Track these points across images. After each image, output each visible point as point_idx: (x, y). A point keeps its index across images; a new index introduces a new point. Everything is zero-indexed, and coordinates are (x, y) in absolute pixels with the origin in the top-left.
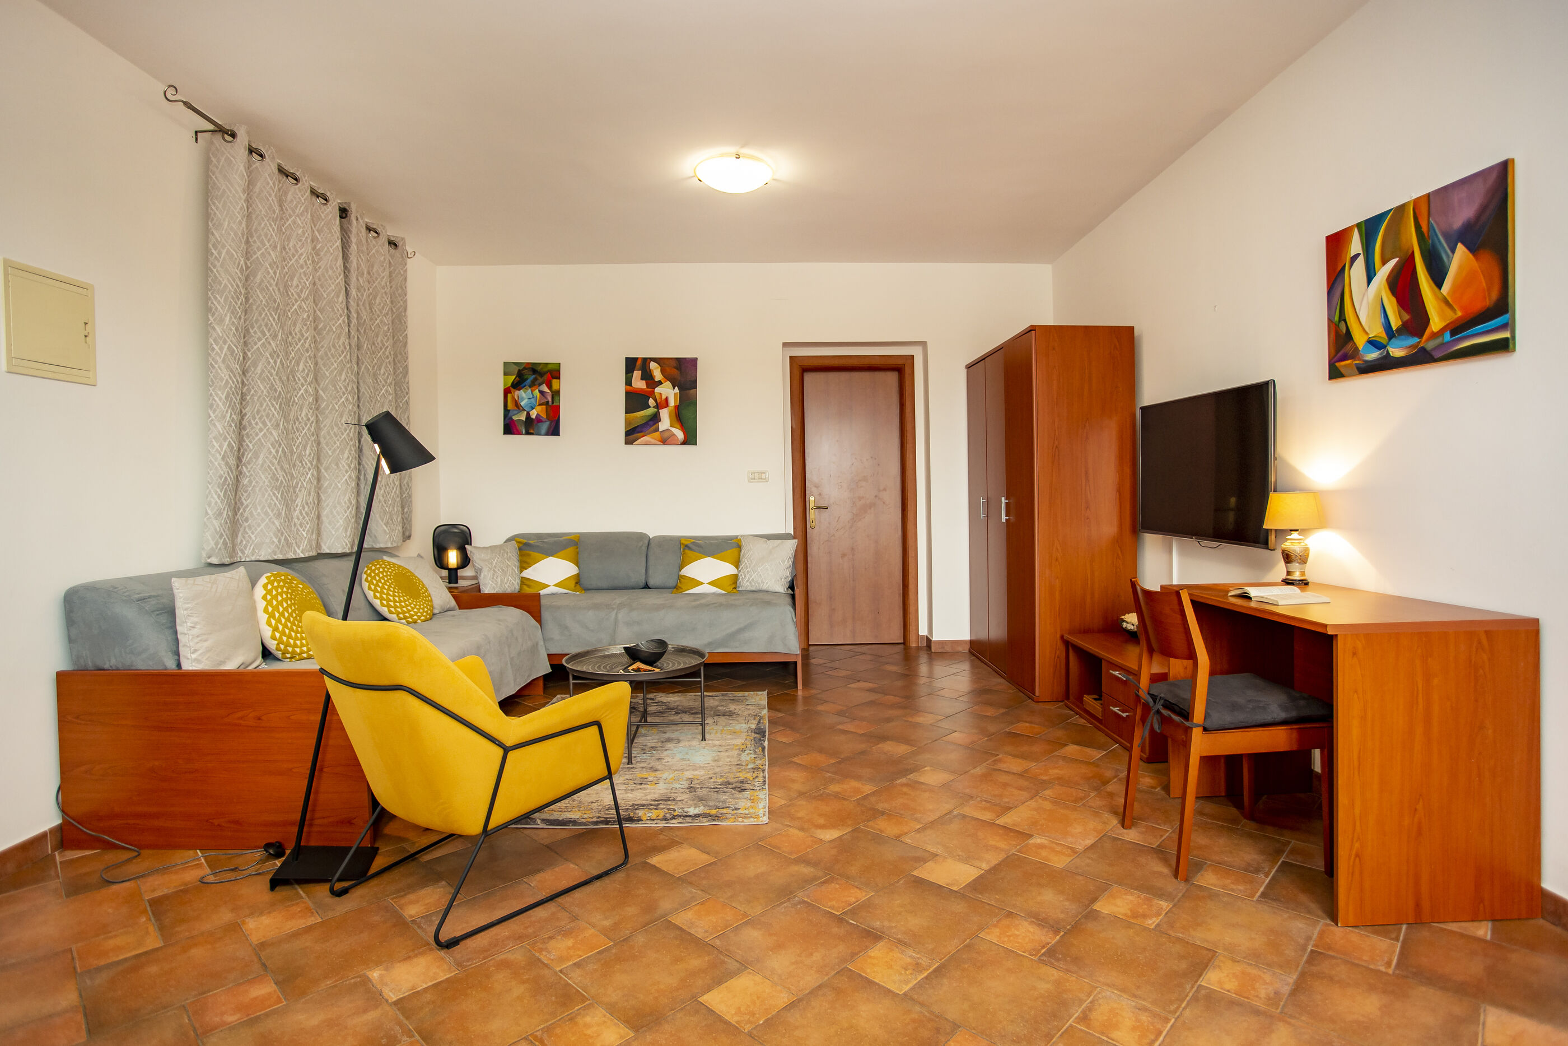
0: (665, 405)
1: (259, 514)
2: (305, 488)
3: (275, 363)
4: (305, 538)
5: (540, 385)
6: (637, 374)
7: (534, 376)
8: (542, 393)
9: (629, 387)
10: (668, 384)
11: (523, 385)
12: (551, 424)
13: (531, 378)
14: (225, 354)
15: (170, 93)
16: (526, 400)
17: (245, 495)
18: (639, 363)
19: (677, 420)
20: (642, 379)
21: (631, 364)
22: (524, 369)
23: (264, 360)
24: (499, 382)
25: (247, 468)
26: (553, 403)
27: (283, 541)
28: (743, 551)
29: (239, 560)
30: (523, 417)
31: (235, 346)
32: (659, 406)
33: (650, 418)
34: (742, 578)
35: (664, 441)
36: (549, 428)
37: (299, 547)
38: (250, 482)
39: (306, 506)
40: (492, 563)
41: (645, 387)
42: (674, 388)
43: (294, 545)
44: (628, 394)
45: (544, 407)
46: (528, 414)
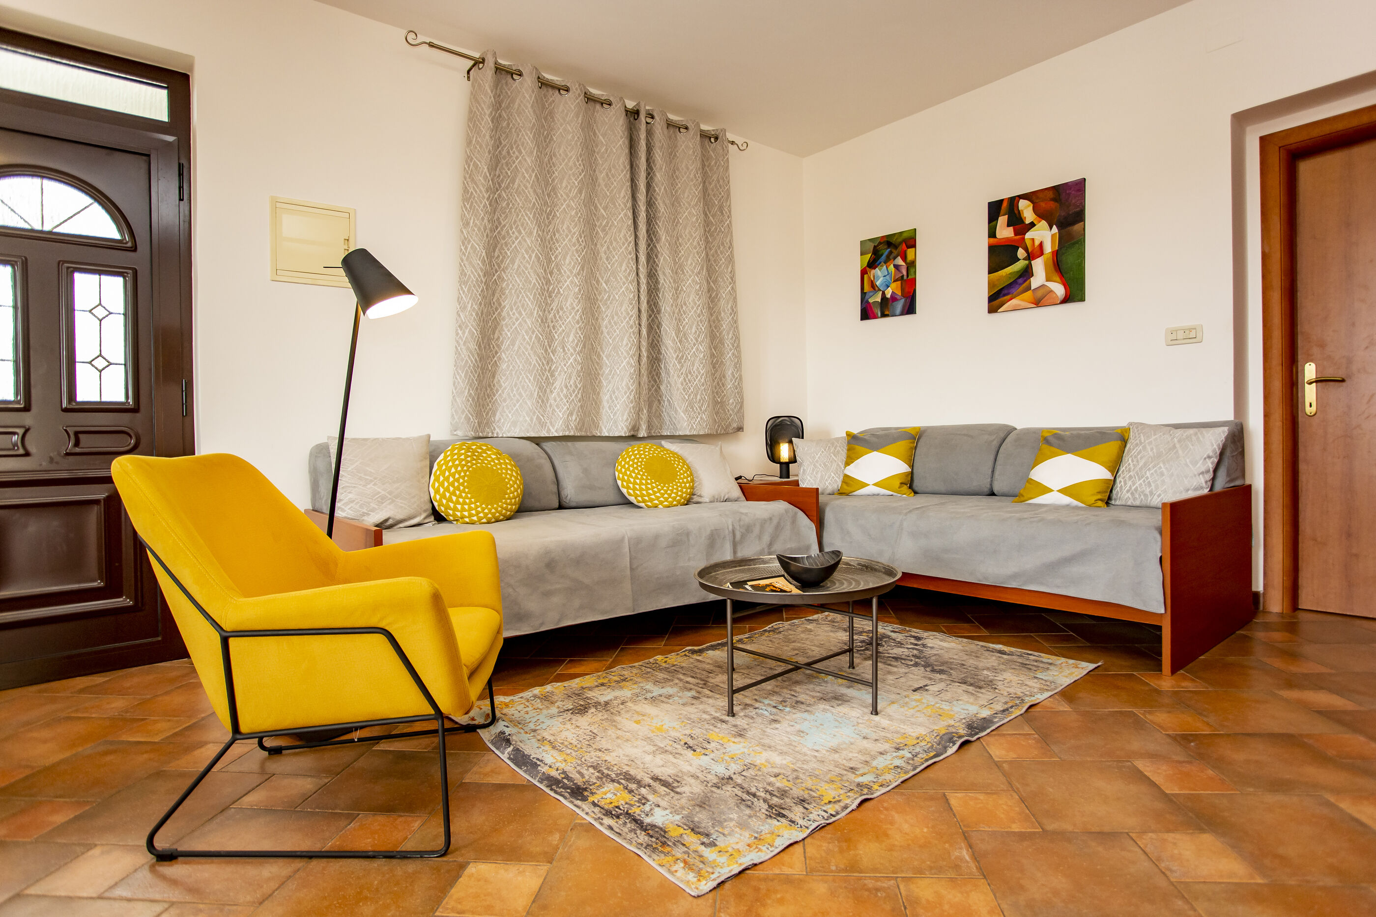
0: (1038, 253)
1: (514, 395)
2: (565, 372)
3: (530, 257)
4: (561, 419)
5: (895, 258)
6: (1003, 220)
7: (889, 250)
8: (897, 267)
9: (992, 240)
10: (1044, 223)
11: (878, 262)
12: (906, 301)
13: (886, 252)
14: (469, 253)
15: (411, 37)
16: (881, 279)
17: (504, 378)
18: (1005, 204)
19: (1056, 270)
20: (1008, 225)
21: (995, 209)
22: (880, 243)
23: (520, 256)
24: (856, 262)
25: (505, 354)
26: (908, 276)
27: (535, 419)
28: (1128, 446)
29: (495, 435)
30: (878, 298)
31: (477, 244)
32: (1030, 257)
33: (1019, 274)
34: (1121, 487)
35: (1038, 303)
36: (904, 307)
37: (553, 427)
38: (508, 366)
39: (564, 389)
40: (814, 457)
41: (1013, 235)
42: (1051, 228)
43: (548, 424)
44: (992, 249)
45: (899, 283)
46: (883, 293)
